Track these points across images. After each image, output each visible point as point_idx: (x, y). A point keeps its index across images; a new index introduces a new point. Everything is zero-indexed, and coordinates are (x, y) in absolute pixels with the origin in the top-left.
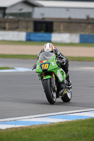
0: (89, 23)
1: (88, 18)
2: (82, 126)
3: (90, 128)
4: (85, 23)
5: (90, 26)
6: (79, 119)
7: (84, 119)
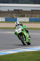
0: (9, 13)
1: (9, 11)
2: (6, 57)
3: (10, 58)
4: (7, 13)
5: (9, 14)
6: (5, 54)
7: (7, 54)
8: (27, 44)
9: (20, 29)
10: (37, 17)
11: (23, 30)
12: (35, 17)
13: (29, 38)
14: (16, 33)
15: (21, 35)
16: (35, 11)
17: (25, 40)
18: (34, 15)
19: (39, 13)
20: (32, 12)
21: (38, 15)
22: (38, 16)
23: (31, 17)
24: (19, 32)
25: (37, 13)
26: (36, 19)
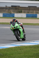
5: (7, 10)
16: (32, 7)
18: (31, 11)
19: (36, 9)
20: (29, 8)
22: (35, 12)
23: (28, 13)
26: (33, 15)
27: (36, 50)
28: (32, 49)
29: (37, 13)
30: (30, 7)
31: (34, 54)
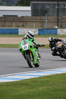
8: (34, 66)
9: (27, 45)
10: (13, 27)
11: (31, 47)
12: (9, 26)
13: (39, 58)
14: (21, 50)
15: (27, 53)
16: (9, 17)
17: (33, 61)
18: (8, 24)
19: (16, 20)
20: (5, 19)
21: (14, 23)
22: (14, 25)
23: (4, 26)
24: (26, 49)
25: (12, 20)
26: (11, 30)
27: (17, 89)
28: (11, 88)
29: (19, 27)
30: (6, 17)
31: (15, 96)
